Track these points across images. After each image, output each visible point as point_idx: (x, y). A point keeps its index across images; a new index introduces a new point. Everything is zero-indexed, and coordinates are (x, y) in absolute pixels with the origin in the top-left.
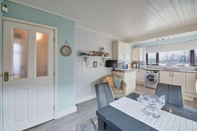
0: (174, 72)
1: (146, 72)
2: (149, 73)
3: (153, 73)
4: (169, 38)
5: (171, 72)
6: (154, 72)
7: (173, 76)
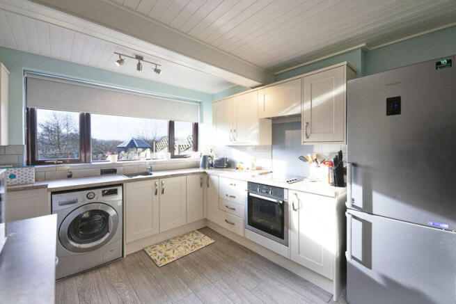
0: (164, 180)
1: (61, 205)
2: (79, 203)
3: (97, 201)
5: (157, 180)
6: (104, 193)
7: (163, 192)
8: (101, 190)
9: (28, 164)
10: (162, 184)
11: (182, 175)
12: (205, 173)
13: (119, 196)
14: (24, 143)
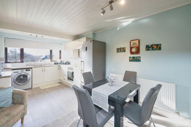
0: (45, 67)
1: (14, 73)
2: (19, 73)
3: (24, 72)
4: (43, 37)
5: (43, 67)
6: (26, 70)
7: (45, 71)
8: (25, 70)
9: (5, 63)
10: (45, 69)
11: (52, 66)
12: (59, 66)
13: (31, 71)
14: (4, 57)
